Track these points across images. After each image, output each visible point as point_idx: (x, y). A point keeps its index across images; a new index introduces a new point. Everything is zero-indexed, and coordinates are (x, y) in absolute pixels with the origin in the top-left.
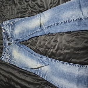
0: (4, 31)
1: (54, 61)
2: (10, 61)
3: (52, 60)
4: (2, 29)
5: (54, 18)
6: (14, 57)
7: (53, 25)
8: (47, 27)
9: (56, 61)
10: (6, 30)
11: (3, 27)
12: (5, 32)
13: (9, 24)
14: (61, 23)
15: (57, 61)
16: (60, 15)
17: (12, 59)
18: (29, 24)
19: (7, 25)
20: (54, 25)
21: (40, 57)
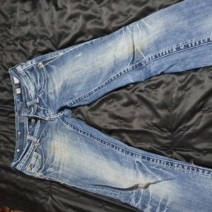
0: (18, 91)
1: (193, 170)
2: (44, 171)
3: (186, 168)
4: (14, 87)
5: (176, 31)
6: (53, 161)
7: (175, 50)
8: (156, 56)
9: (198, 171)
10: (26, 83)
11: (15, 78)
12: (21, 94)
13: (33, 68)
14: (200, 42)
15: (201, 171)
16: (197, 24)
17: (47, 167)
18: (99, 57)
19: (28, 72)
20: (178, 49)
21: (143, 157)
